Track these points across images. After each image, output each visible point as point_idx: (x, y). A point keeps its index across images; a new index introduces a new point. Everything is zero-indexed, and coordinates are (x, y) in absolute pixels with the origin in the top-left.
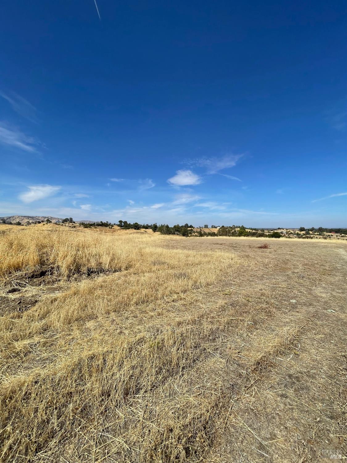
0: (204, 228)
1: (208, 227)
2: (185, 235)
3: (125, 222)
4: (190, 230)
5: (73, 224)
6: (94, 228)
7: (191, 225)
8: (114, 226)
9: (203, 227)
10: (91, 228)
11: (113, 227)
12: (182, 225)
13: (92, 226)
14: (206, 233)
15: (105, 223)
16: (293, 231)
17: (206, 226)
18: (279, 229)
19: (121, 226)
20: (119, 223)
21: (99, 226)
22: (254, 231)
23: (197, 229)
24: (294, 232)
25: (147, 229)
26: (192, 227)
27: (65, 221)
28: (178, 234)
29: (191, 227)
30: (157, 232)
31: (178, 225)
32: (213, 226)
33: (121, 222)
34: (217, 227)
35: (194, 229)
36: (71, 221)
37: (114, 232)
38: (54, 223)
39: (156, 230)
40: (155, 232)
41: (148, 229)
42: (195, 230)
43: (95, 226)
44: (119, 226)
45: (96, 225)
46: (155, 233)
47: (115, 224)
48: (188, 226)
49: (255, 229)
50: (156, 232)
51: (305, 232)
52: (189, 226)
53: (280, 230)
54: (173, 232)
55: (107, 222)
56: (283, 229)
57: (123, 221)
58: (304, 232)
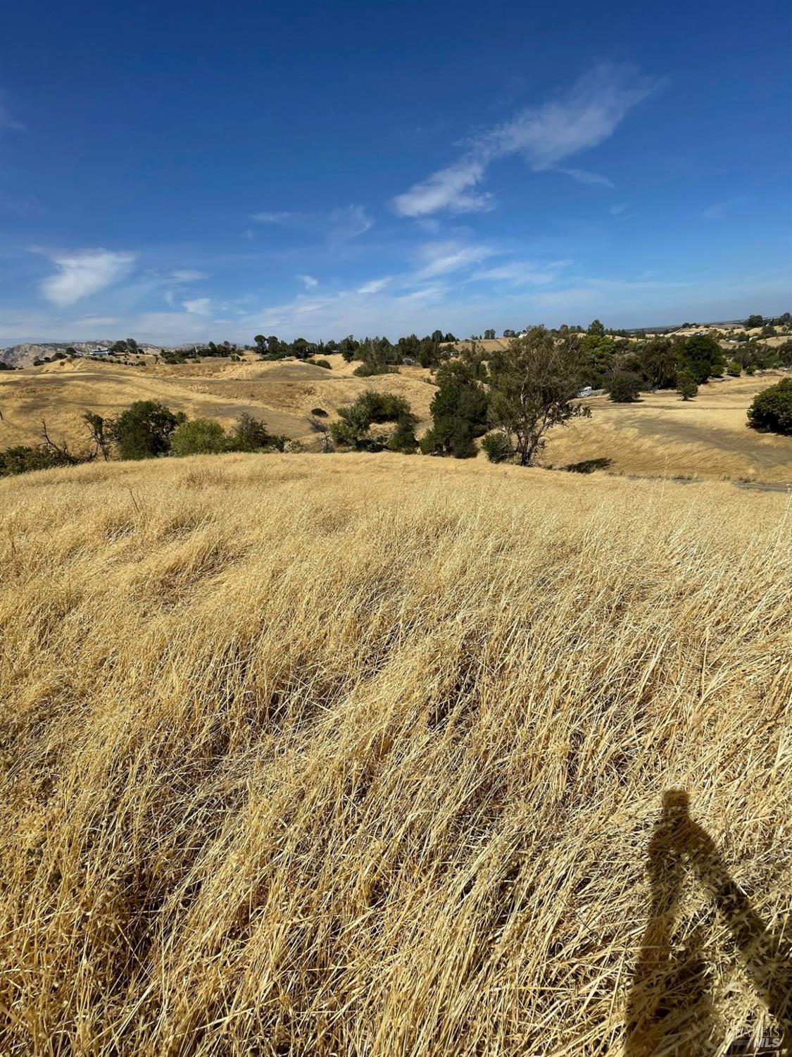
0: (486, 338)
1: (496, 336)
2: (430, 363)
3: (273, 340)
4: (445, 349)
5: (138, 357)
6: (194, 362)
7: (450, 334)
8: (246, 352)
9: (481, 338)
10: (186, 363)
11: (242, 355)
12: (425, 337)
13: (189, 358)
14: (487, 354)
15: (220, 346)
16: (726, 329)
17: (490, 335)
18: (686, 326)
19: (264, 353)
20: (256, 344)
21: (205, 356)
22: (618, 338)
23: (464, 344)
24: (729, 333)
25: (330, 353)
26: (453, 339)
27: (119, 348)
28: (409, 364)
29: (450, 338)
30: (356, 360)
31: (414, 337)
32: (507, 331)
33: (259, 339)
34: (519, 334)
35: (457, 344)
36: (132, 346)
37: (214, 372)
38: (89, 358)
39: (352, 354)
40: (349, 361)
41: (331, 356)
42: (459, 348)
43: (195, 357)
44: (258, 353)
45: (199, 353)
46: (350, 365)
47: (247, 348)
48: (441, 336)
49: (622, 333)
50: (352, 362)
51: (761, 329)
52: (444, 336)
53: (687, 329)
54: (396, 359)
55: (226, 343)
56: (697, 327)
57: (267, 338)
58: (758, 330)
